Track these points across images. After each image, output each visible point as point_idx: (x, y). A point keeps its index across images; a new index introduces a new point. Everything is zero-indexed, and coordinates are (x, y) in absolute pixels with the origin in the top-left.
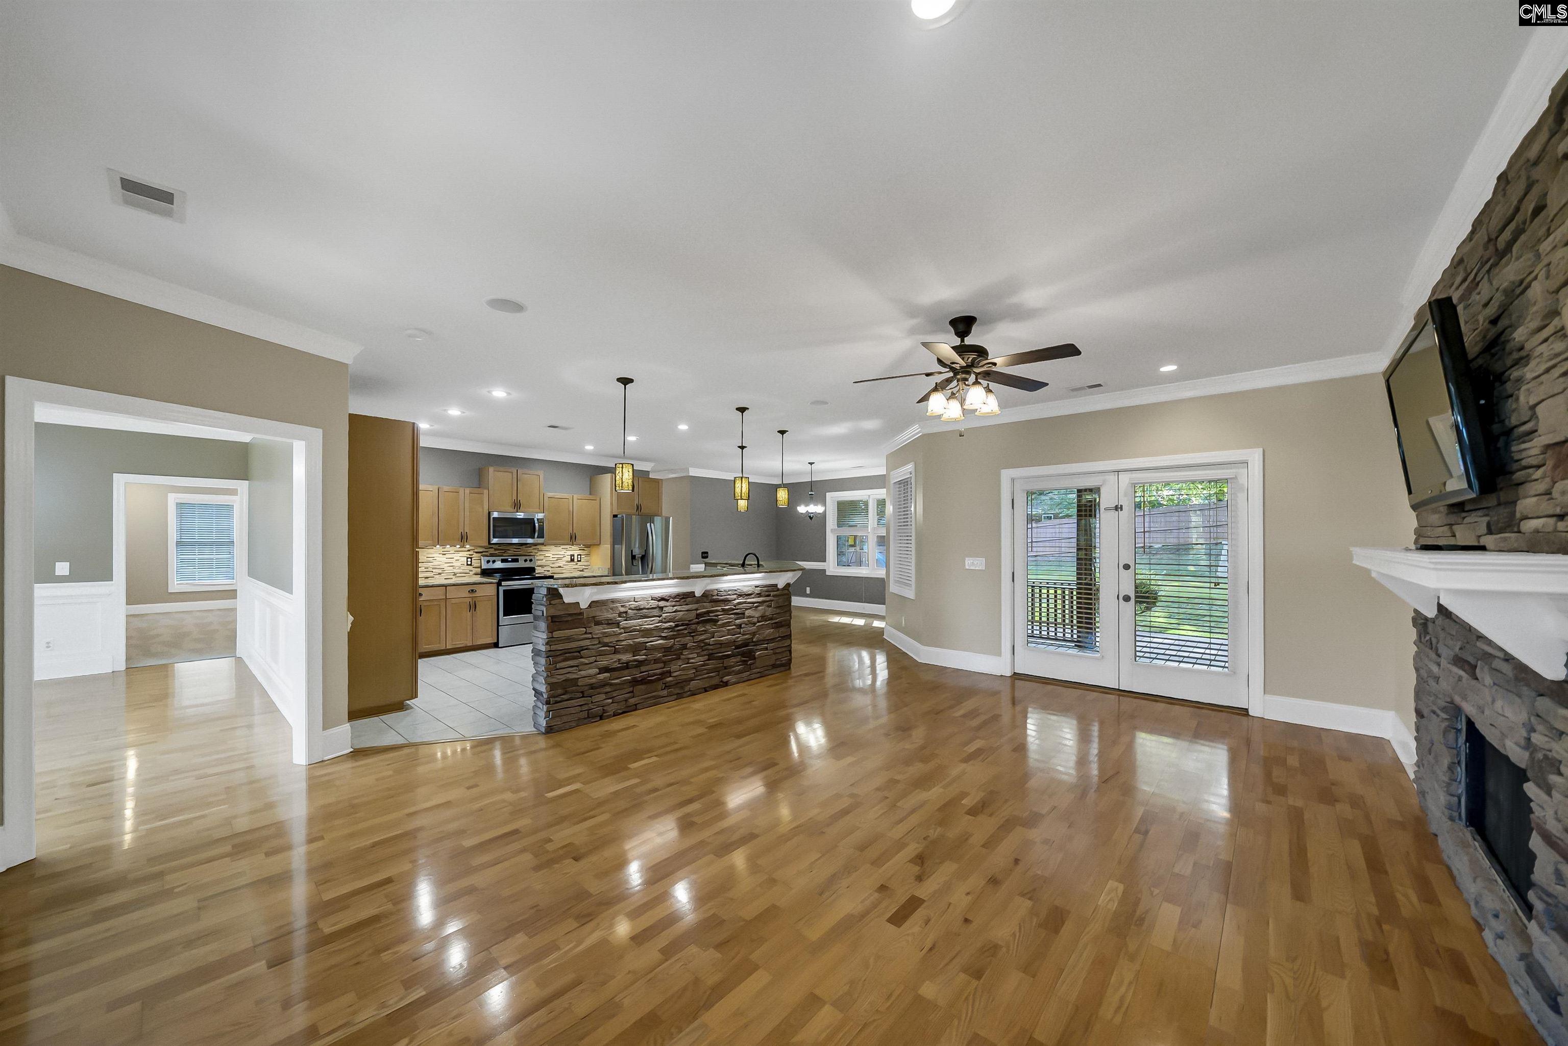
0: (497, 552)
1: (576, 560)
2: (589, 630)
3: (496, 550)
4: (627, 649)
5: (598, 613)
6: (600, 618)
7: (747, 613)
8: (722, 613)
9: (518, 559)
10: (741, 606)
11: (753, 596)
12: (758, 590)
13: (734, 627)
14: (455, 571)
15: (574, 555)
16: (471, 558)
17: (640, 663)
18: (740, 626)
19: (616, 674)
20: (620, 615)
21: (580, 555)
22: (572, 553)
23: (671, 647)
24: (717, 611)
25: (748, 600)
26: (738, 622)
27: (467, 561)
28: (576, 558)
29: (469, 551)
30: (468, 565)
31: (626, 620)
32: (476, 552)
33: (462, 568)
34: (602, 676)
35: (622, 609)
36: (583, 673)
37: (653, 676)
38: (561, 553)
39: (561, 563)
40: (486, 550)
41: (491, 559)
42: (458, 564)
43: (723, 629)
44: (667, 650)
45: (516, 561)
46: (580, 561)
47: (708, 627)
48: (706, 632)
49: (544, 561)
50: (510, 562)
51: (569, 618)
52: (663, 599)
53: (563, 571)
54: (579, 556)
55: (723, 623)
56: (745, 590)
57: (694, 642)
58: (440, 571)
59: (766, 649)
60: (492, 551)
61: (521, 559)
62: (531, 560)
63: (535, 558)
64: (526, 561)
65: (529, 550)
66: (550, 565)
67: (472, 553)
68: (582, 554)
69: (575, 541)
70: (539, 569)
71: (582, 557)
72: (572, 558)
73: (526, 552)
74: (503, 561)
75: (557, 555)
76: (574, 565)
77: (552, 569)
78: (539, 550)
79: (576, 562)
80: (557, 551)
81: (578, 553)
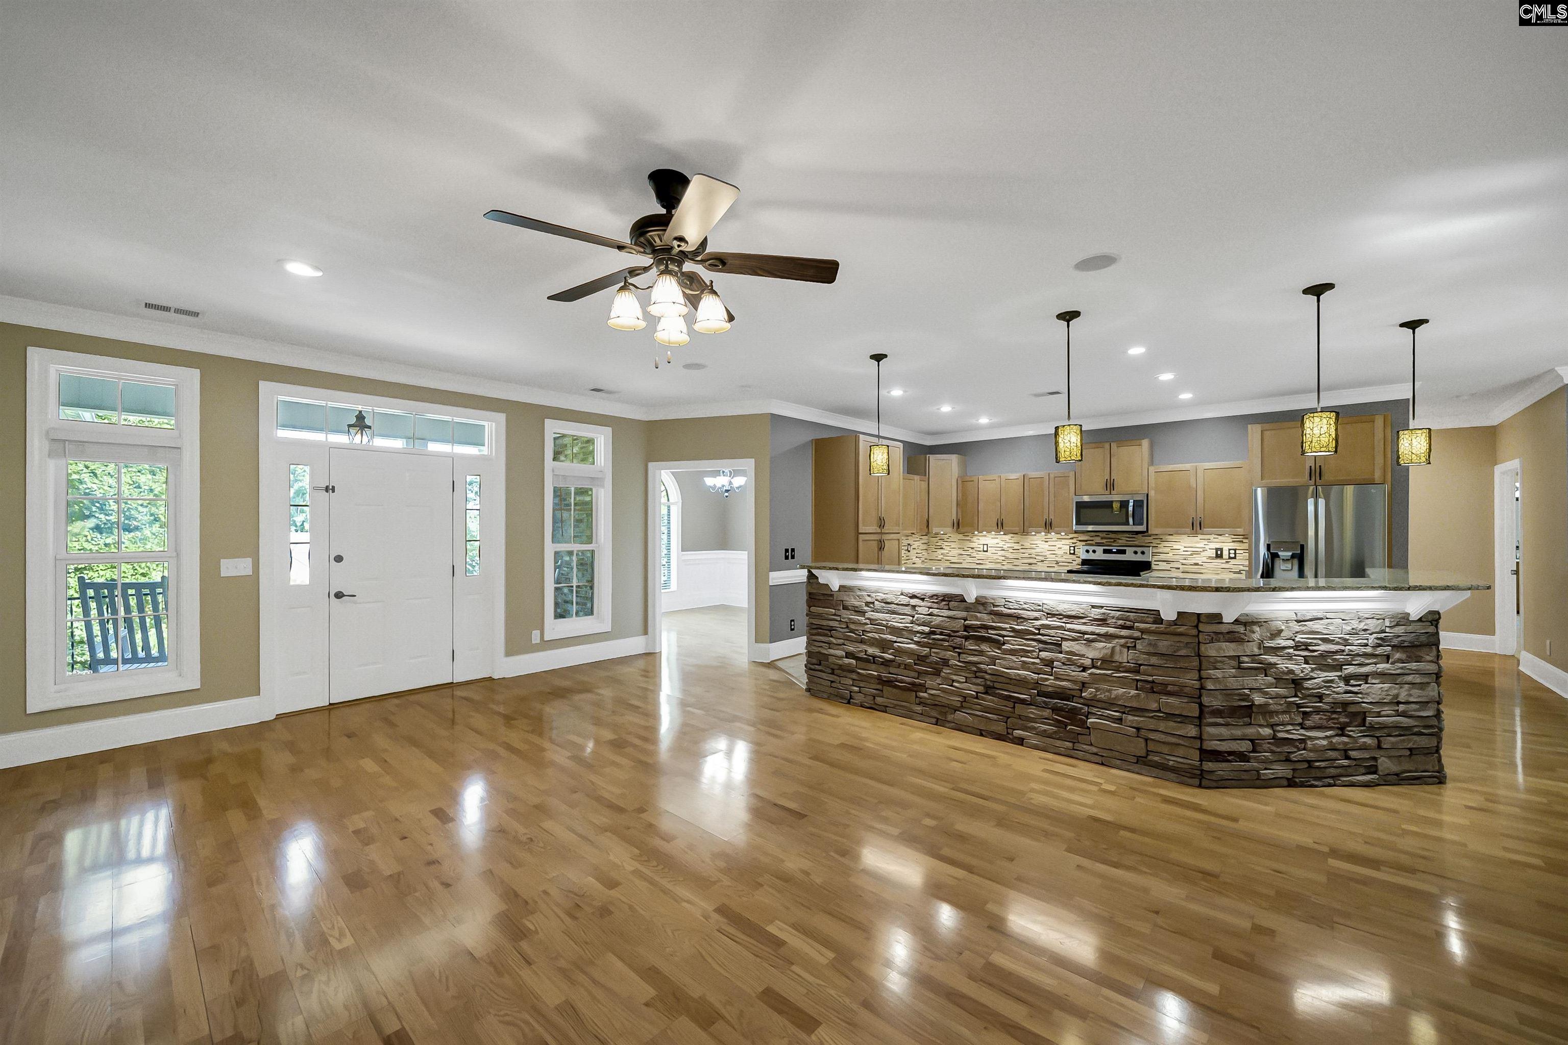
0: (1104, 541)
1: (1225, 556)
2: (838, 613)
3: (1102, 538)
4: (874, 643)
5: (845, 598)
6: (848, 603)
7: (1066, 646)
8: (1011, 634)
9: (1125, 550)
10: (1052, 632)
11: (1083, 621)
12: (1095, 613)
13: (1037, 661)
14: (1057, 559)
15: (1221, 550)
16: (1074, 547)
17: (886, 663)
18: (1049, 663)
19: (862, 664)
20: (867, 604)
21: (1235, 550)
22: (1218, 546)
23: (926, 657)
24: (1004, 629)
25: (1069, 626)
26: (1043, 654)
27: (1070, 550)
28: (1226, 553)
29: (1071, 539)
31: (873, 611)
32: (1080, 541)
33: (1065, 557)
34: (847, 661)
35: (869, 599)
36: (832, 651)
37: (902, 683)
38: (1198, 545)
39: (1198, 559)
40: (1091, 538)
41: (1091, 548)
42: (1060, 552)
43: (1013, 658)
44: (921, 659)
45: (1124, 552)
46: (1235, 558)
47: (985, 647)
48: (981, 653)
49: (1171, 554)
50: (1115, 553)
51: (822, 598)
52: (913, 597)
53: (1202, 571)
54: (1232, 552)
55: (1012, 650)
56: (1062, 608)
57: (959, 661)
58: (1042, 558)
59: (1120, 720)
60: (1098, 540)
61: (1130, 551)
62: (1143, 553)
63: (1155, 551)
64: (1136, 553)
65: (1148, 539)
66: (1181, 561)
67: (1074, 541)
68: (1238, 548)
69: (1200, 529)
70: (1163, 566)
71: (1237, 552)
72: (1219, 552)
73: (1143, 543)
74: (1105, 551)
75: (1192, 547)
76: (1222, 563)
77: (1184, 566)
78: (1161, 539)
79: (1226, 559)
80: (1192, 542)
81: (1230, 547)
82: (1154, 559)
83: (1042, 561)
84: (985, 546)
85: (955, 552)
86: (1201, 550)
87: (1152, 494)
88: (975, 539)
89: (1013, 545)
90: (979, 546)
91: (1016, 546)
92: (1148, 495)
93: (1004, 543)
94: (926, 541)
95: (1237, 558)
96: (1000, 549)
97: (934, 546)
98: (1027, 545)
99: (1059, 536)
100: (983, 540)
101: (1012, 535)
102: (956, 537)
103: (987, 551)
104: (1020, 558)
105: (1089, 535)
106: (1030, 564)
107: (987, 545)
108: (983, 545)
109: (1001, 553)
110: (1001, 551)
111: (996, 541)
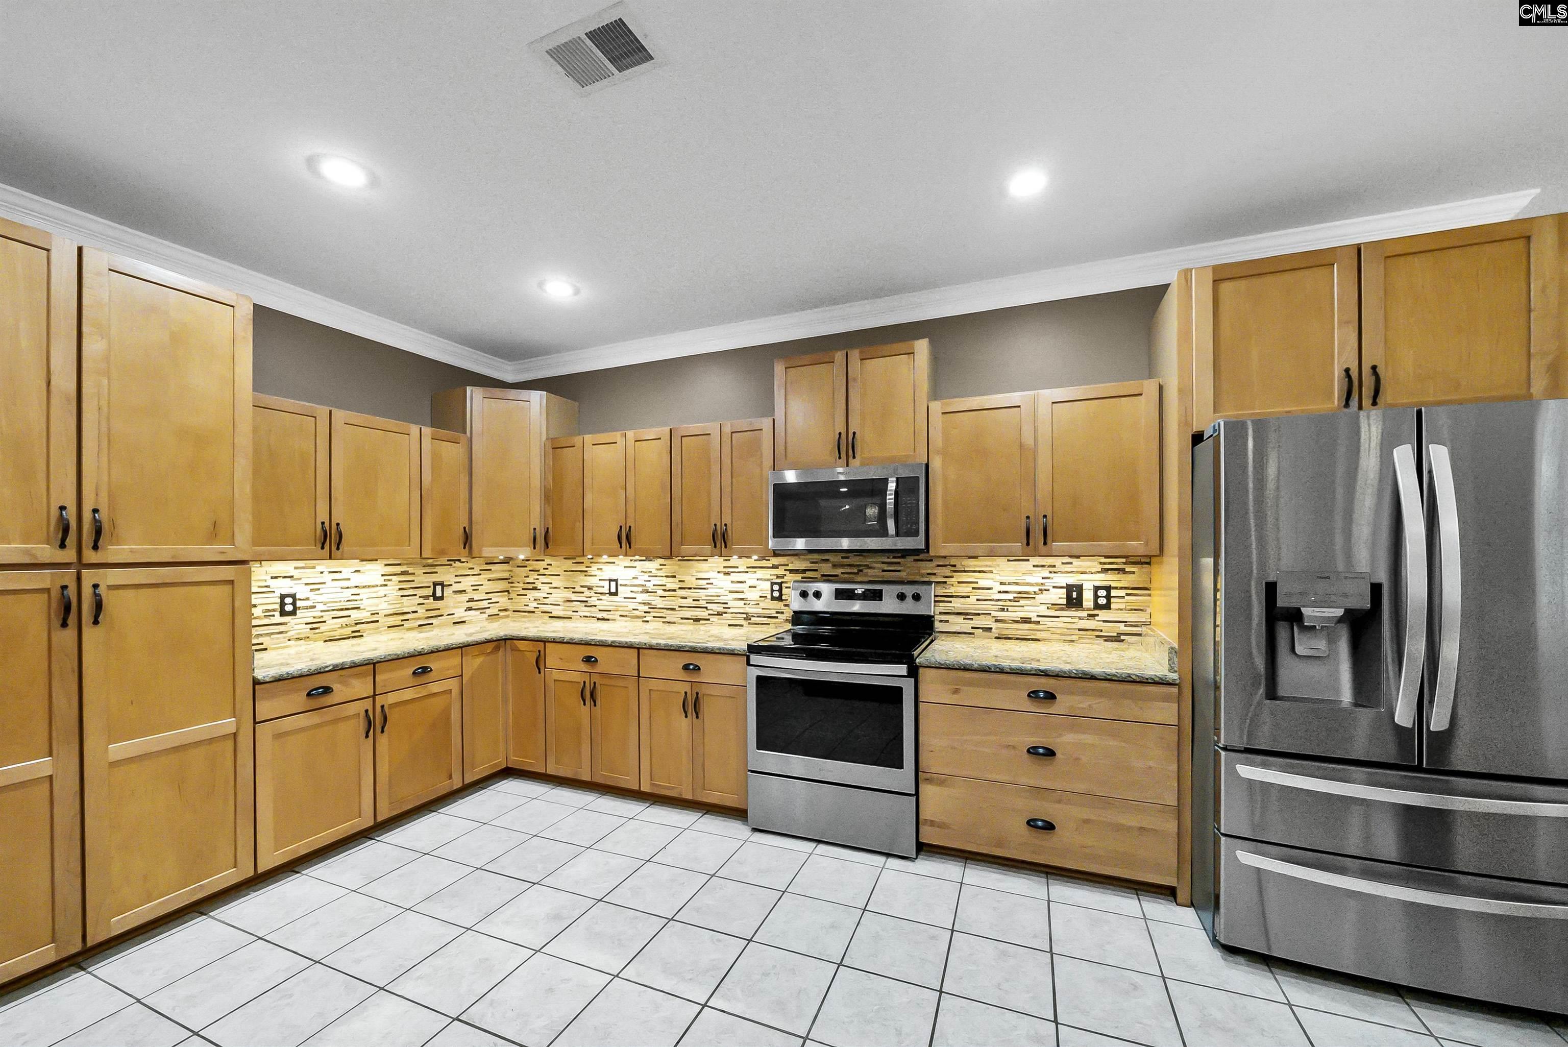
0: (838, 571)
1: (1088, 604)
3: (835, 566)
9: (881, 591)
14: (748, 610)
15: (1079, 588)
16: (780, 584)
21: (1108, 589)
22: (1072, 580)
27: (772, 591)
28: (1088, 596)
29: (775, 567)
30: (773, 598)
32: (791, 571)
33: (762, 605)
38: (1029, 579)
39: (1030, 610)
40: (814, 566)
41: (813, 586)
42: (753, 595)
45: (876, 595)
46: (1107, 606)
49: (973, 599)
50: (859, 597)
53: (1039, 635)
54: (1102, 593)
58: (720, 608)
60: (826, 569)
61: (890, 591)
62: (916, 597)
63: (941, 591)
64: (901, 597)
65: (927, 568)
66: (994, 614)
67: (780, 571)
68: (1113, 584)
69: (1045, 543)
70: (958, 624)
71: (1114, 593)
72: (1074, 595)
73: (914, 574)
74: (840, 595)
75: (1017, 584)
76: (1080, 618)
77: (1000, 625)
78: (955, 566)
79: (1089, 610)
80: (1015, 572)
81: (1098, 584)
82: (938, 610)
83: (719, 614)
84: (613, 584)
85: (559, 596)
86: (1036, 589)
87: (936, 464)
88: (593, 569)
89: (664, 581)
90: (602, 583)
91: (671, 584)
92: (927, 466)
93: (646, 577)
94: (506, 575)
95: (1112, 606)
96: (640, 589)
97: (522, 585)
98: (691, 581)
99: (752, 562)
100: (609, 571)
101: (660, 560)
102: (558, 565)
103: (616, 594)
104: (677, 608)
105: (807, 560)
106: (697, 620)
107: (616, 581)
108: (610, 580)
109: (642, 597)
110: (641, 592)
111: (632, 573)
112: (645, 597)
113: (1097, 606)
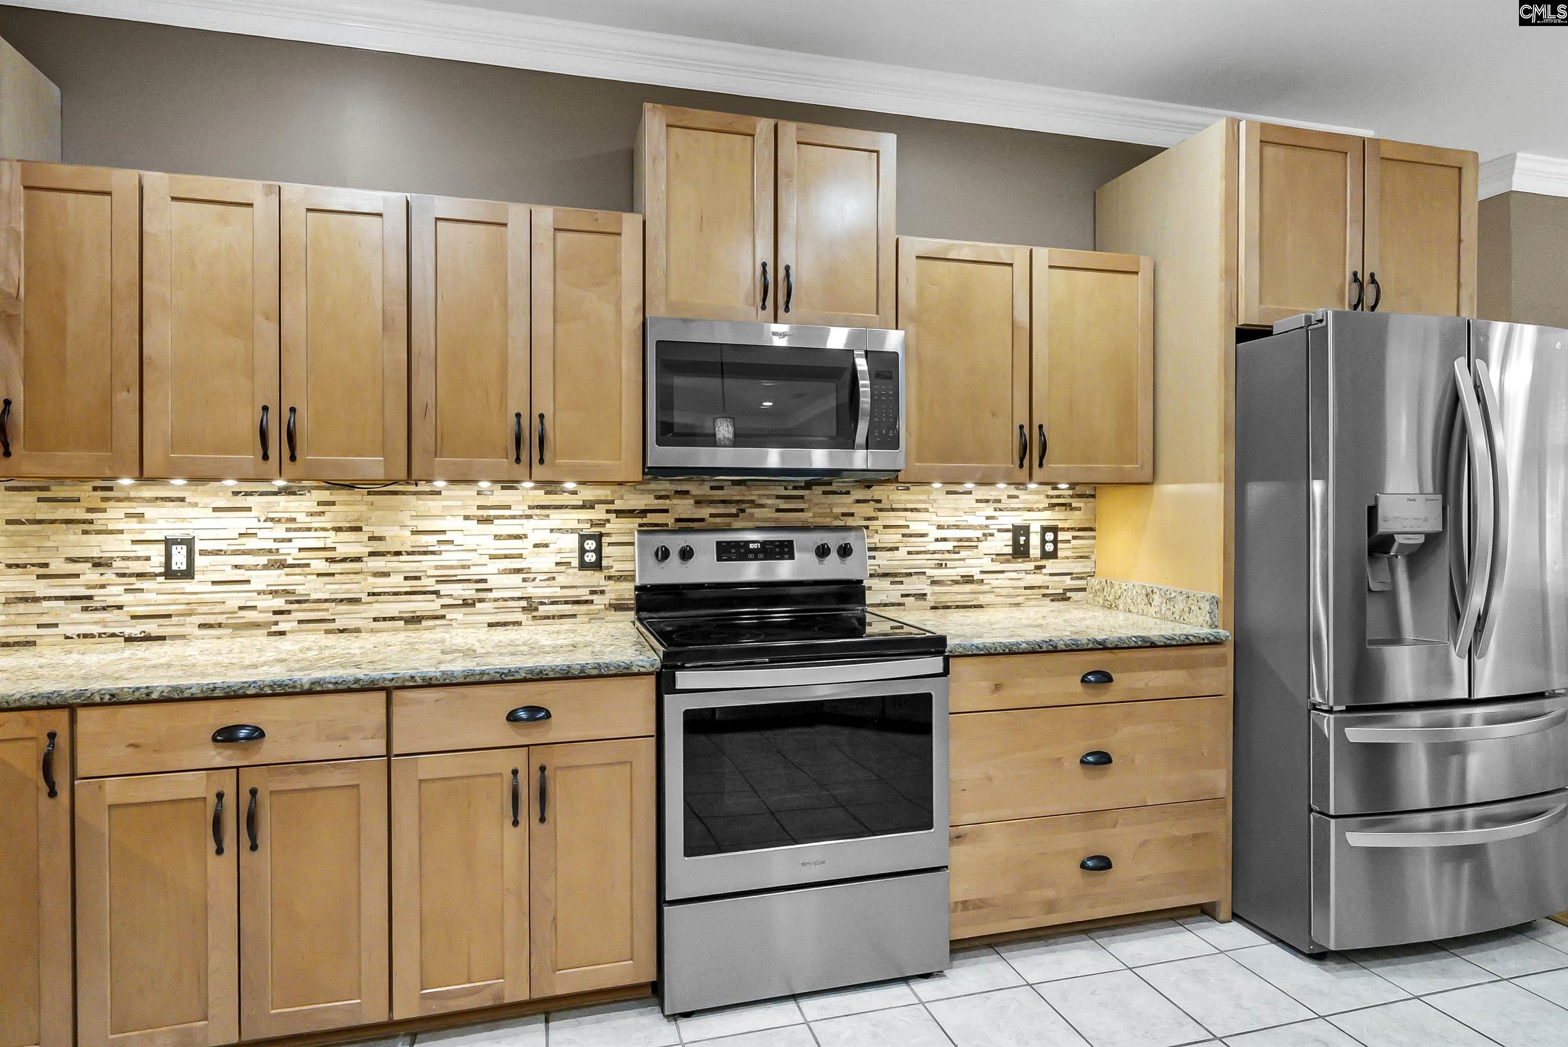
0: (704, 512)
1: (1035, 552)
9: (791, 543)
14: (531, 590)
15: (1027, 532)
16: (598, 538)
21: (1055, 530)
22: (1018, 519)
27: (583, 551)
28: (1035, 540)
29: (588, 505)
30: (583, 566)
32: (619, 513)
33: (561, 579)
38: (971, 520)
40: (660, 503)
41: (676, 542)
42: (542, 562)
45: (784, 551)
46: (1053, 555)
49: (902, 553)
50: (754, 555)
53: (982, 599)
54: (1050, 536)
58: (469, 591)
60: (684, 507)
61: (802, 543)
62: (841, 550)
64: (822, 551)
66: (929, 572)
67: (598, 514)
68: (1061, 525)
69: (1040, 465)
70: (887, 587)
71: (1061, 536)
72: (1022, 539)
73: (825, 515)
74: (726, 552)
75: (957, 527)
76: (1027, 572)
77: (937, 588)
78: (879, 501)
79: (1035, 560)
80: (955, 509)
81: (1045, 523)
82: (871, 570)
83: (467, 603)
84: (178, 551)
86: (979, 534)
88: (114, 515)
89: (331, 538)
90: (142, 550)
91: (347, 545)
93: (280, 531)
95: (1059, 553)
96: (263, 560)
98: (399, 537)
100: (166, 520)
101: (325, 495)
103: (188, 574)
104: (365, 598)
105: (649, 492)
106: (414, 620)
107: (189, 543)
108: (169, 543)
109: (262, 579)
110: (265, 567)
111: (239, 522)
112: (276, 577)
113: (1046, 555)
